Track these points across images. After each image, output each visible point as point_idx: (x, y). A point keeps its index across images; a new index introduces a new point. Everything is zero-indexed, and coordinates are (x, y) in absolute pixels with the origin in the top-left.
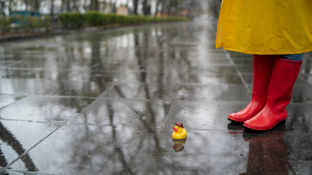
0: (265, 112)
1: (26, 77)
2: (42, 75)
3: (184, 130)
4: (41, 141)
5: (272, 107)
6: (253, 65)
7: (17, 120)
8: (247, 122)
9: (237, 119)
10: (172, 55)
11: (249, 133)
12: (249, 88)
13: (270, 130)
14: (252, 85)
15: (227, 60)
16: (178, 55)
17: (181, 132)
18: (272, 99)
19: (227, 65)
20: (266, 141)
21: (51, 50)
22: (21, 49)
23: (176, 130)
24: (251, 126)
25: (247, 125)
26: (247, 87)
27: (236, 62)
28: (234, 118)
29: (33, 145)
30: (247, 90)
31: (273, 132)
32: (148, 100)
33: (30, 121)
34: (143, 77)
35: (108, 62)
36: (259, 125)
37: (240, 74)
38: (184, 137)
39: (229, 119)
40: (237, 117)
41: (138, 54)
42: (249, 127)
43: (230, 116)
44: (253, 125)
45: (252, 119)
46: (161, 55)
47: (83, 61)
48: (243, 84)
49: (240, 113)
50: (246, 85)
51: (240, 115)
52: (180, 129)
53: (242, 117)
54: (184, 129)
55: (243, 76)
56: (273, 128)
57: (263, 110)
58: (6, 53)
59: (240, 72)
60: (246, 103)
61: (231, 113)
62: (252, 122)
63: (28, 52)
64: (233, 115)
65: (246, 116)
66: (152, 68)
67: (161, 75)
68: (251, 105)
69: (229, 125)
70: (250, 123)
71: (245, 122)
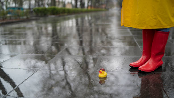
0: (150, 61)
1: (16, 44)
2: (25, 43)
3: (105, 73)
4: (26, 80)
5: (154, 59)
8: (141, 67)
10: (97, 30)
11: (142, 73)
12: (141, 48)
13: (154, 72)
15: (128, 33)
16: (100, 30)
18: (154, 54)
19: (128, 35)
20: (152, 78)
21: (30, 28)
22: (13, 29)
23: (101, 73)
27: (133, 34)
28: (133, 65)
31: (155, 72)
33: (19, 69)
34: (81, 43)
35: (61, 35)
37: (135, 40)
38: (105, 76)
39: (130, 66)
41: (78, 30)
43: (130, 64)
44: (144, 69)
45: (143, 66)
46: (91, 30)
47: (47, 34)
48: (138, 46)
49: (136, 63)
50: (139, 47)
51: (136, 64)
52: (103, 72)
53: (137, 65)
54: (105, 72)
58: (5, 31)
59: (136, 39)
61: (131, 63)
62: (143, 67)
63: (17, 30)
64: (132, 63)
66: (86, 38)
67: (91, 41)
68: (142, 58)
69: (130, 69)
70: (142, 68)
71: (139, 67)
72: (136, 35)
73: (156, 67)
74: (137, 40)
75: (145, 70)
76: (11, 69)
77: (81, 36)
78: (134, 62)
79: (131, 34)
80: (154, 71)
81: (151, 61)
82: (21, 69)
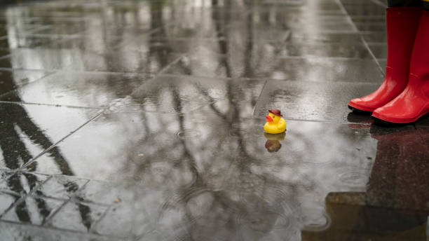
3: (282, 121)
4: (72, 133)
6: (386, 32)
7: (39, 104)
8: (379, 110)
9: (362, 106)
12: (380, 64)
13: (413, 124)
14: (385, 60)
15: (347, 26)
17: (277, 123)
18: (417, 76)
19: (347, 32)
21: (93, 11)
23: (270, 120)
24: (383, 116)
25: (378, 114)
26: (377, 63)
27: (361, 28)
28: (358, 105)
29: (61, 138)
30: (378, 66)
31: (417, 126)
32: (229, 79)
33: (57, 106)
36: (397, 116)
37: (366, 45)
39: (350, 108)
40: (362, 104)
42: (381, 118)
43: (352, 103)
44: (388, 115)
45: (386, 106)
46: (250, 18)
48: (372, 58)
49: (367, 99)
50: (376, 60)
51: (367, 102)
52: (276, 118)
54: (282, 119)
55: (370, 47)
56: (417, 121)
57: (403, 93)
59: (367, 41)
60: (376, 84)
61: (353, 98)
65: (376, 102)
69: (350, 114)
70: (382, 111)
71: (375, 111)
72: (368, 32)
73: (422, 113)
74: (372, 44)
75: (391, 118)
76: (38, 106)
77: (222, 30)
78: (360, 96)
79: (355, 30)
80: (415, 122)
81: (409, 94)
82: (62, 107)
